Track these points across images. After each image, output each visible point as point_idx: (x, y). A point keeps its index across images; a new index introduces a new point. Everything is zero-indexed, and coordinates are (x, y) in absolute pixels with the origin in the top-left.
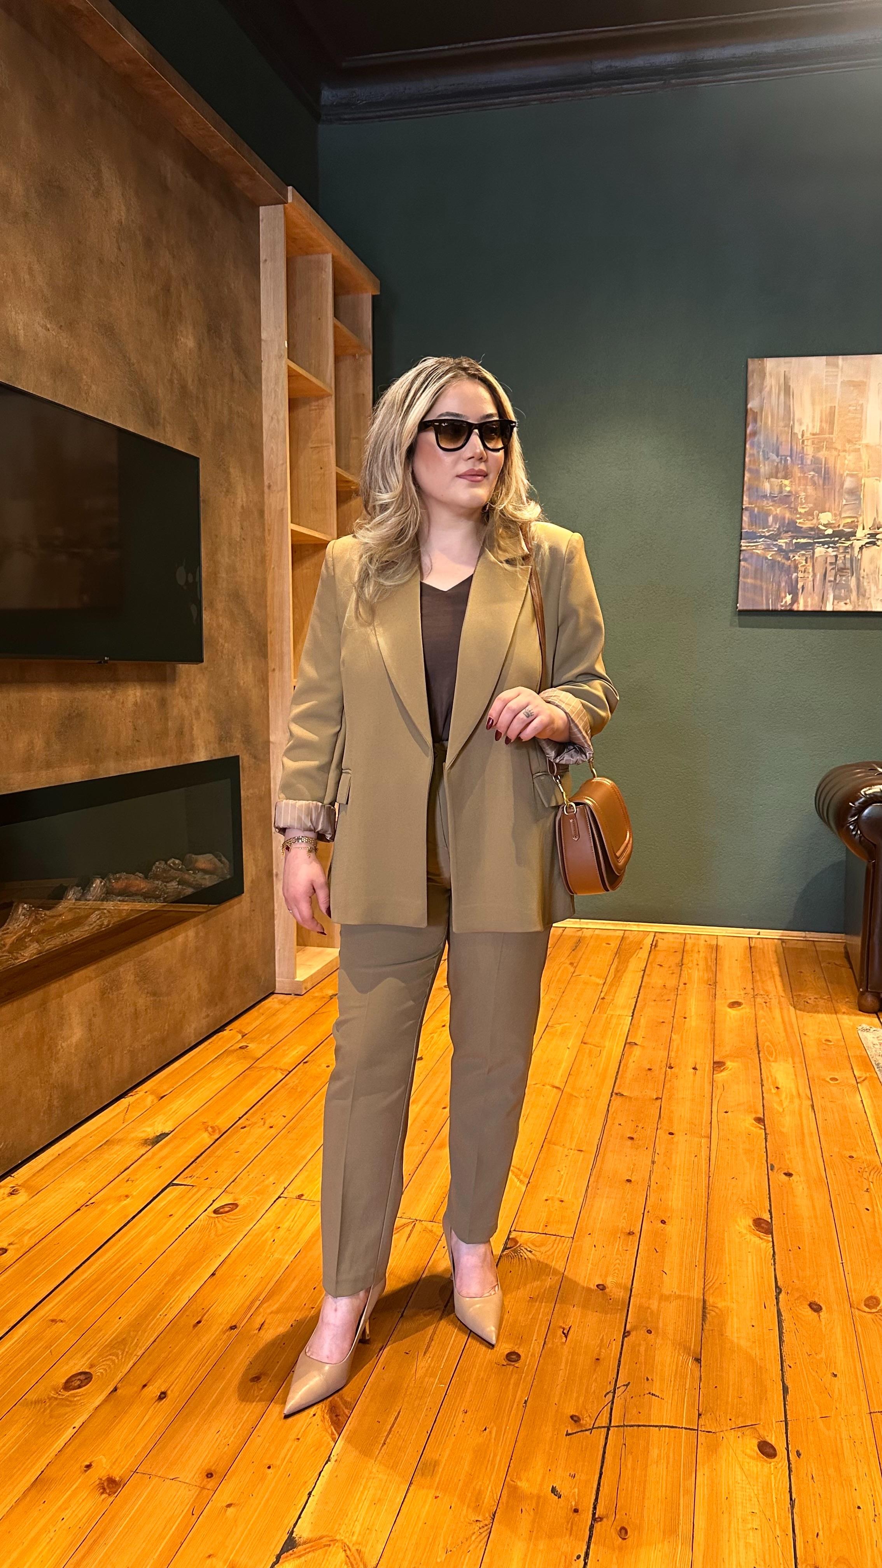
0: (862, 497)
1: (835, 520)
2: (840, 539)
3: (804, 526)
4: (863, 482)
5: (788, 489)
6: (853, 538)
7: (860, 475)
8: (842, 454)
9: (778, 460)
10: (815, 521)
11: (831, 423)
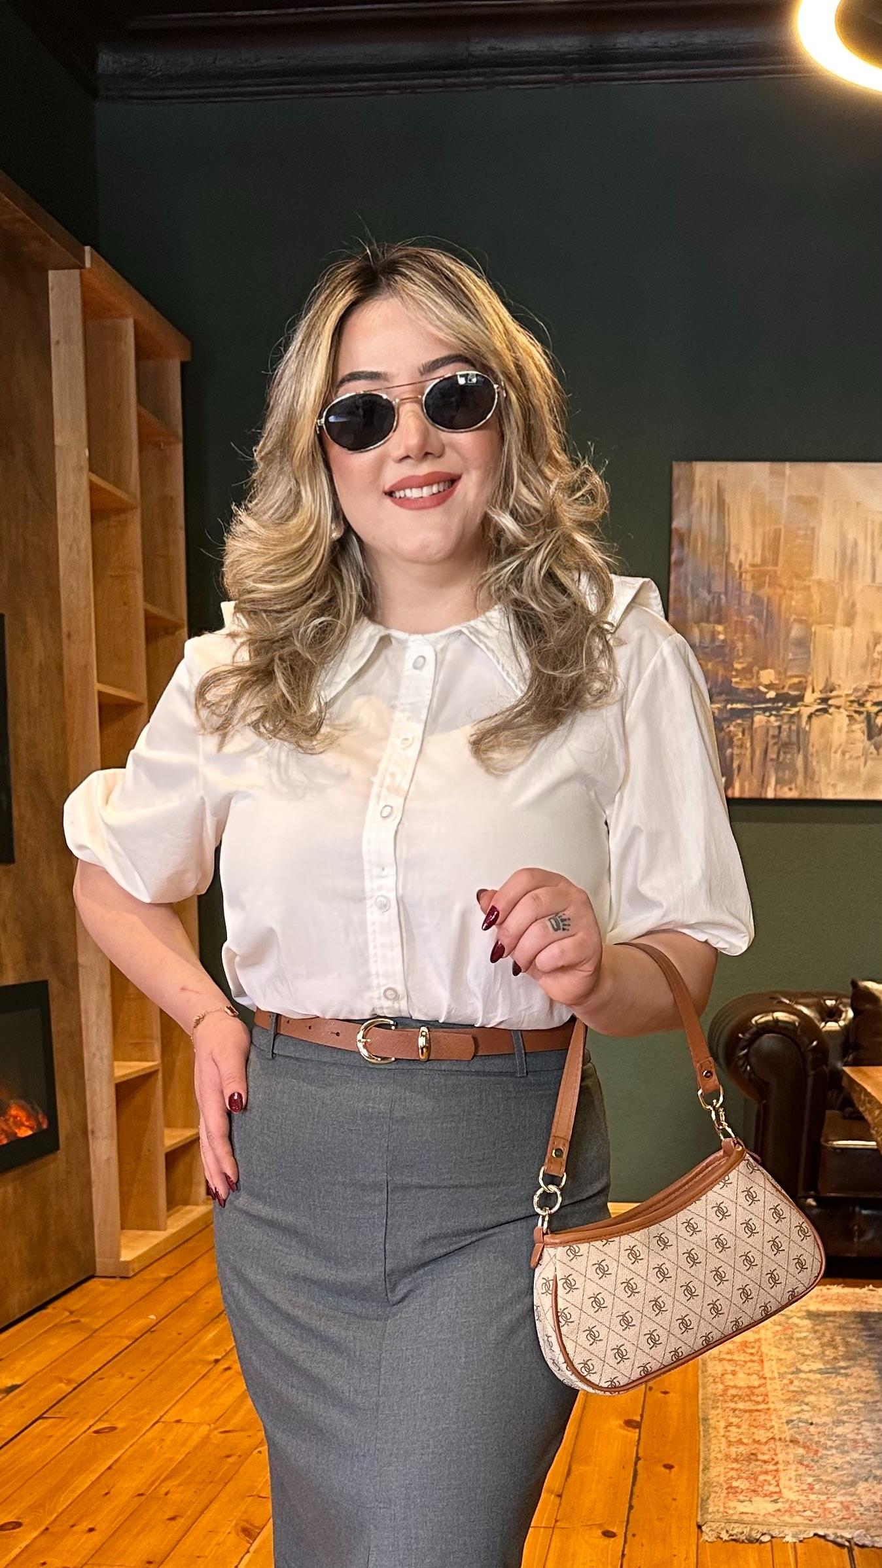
0: (812, 650)
1: (780, 680)
2: (785, 704)
3: (742, 687)
4: (813, 629)
5: (722, 637)
6: (799, 704)
7: (811, 620)
8: (788, 592)
9: (709, 598)
10: (754, 681)
11: (776, 552)
